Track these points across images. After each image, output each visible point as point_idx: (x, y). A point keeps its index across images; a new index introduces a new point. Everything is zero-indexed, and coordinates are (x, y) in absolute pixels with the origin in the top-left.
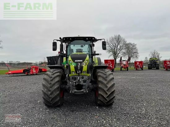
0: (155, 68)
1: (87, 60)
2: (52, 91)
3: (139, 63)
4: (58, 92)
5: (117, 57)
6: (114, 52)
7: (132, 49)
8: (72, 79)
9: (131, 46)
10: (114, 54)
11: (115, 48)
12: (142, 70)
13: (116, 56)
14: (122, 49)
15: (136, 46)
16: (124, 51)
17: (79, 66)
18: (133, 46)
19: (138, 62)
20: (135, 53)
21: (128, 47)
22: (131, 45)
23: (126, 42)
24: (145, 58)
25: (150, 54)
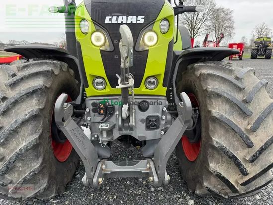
0: (263, 57)
1: (165, 19)
2: (8, 158)
3: (237, 46)
4: (36, 165)
5: (196, 36)
6: (192, 25)
7: (224, 20)
8: (95, 111)
9: (223, 15)
10: (192, 28)
11: (194, 17)
12: (241, 59)
13: (194, 33)
14: (206, 19)
15: (233, 15)
16: (209, 23)
17: (123, 52)
18: (226, 15)
19: (236, 44)
20: (227, 27)
21: (218, 16)
22: (224, 11)
23: (215, 6)
24: (241, 39)
25: (254, 31)
